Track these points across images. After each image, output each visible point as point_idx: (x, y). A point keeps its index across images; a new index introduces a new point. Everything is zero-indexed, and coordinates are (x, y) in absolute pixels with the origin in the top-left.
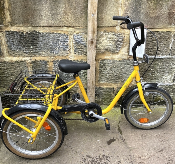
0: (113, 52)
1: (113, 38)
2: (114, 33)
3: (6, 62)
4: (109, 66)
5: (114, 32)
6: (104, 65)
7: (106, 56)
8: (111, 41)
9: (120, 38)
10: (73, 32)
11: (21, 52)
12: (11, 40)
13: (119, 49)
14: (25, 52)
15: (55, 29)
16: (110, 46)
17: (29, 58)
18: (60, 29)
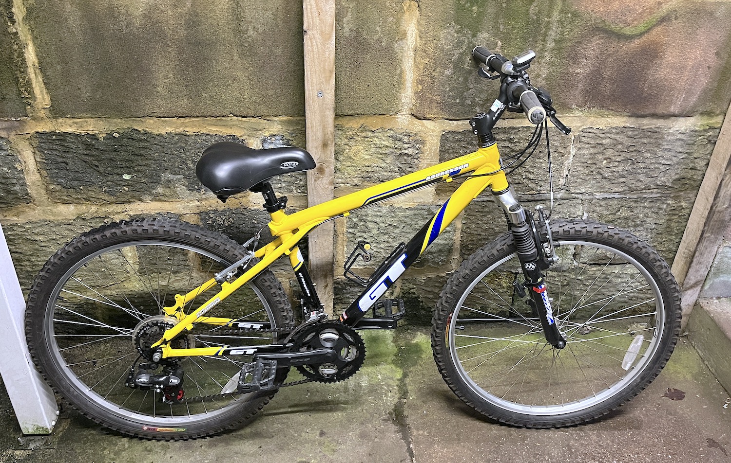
1: (387, 147)
2: (390, 133)
3: (46, 221)
4: (376, 223)
5: (390, 129)
6: (361, 220)
8: (382, 154)
11: (93, 191)
12: (58, 159)
14: (105, 192)
16: (378, 169)
17: (121, 207)
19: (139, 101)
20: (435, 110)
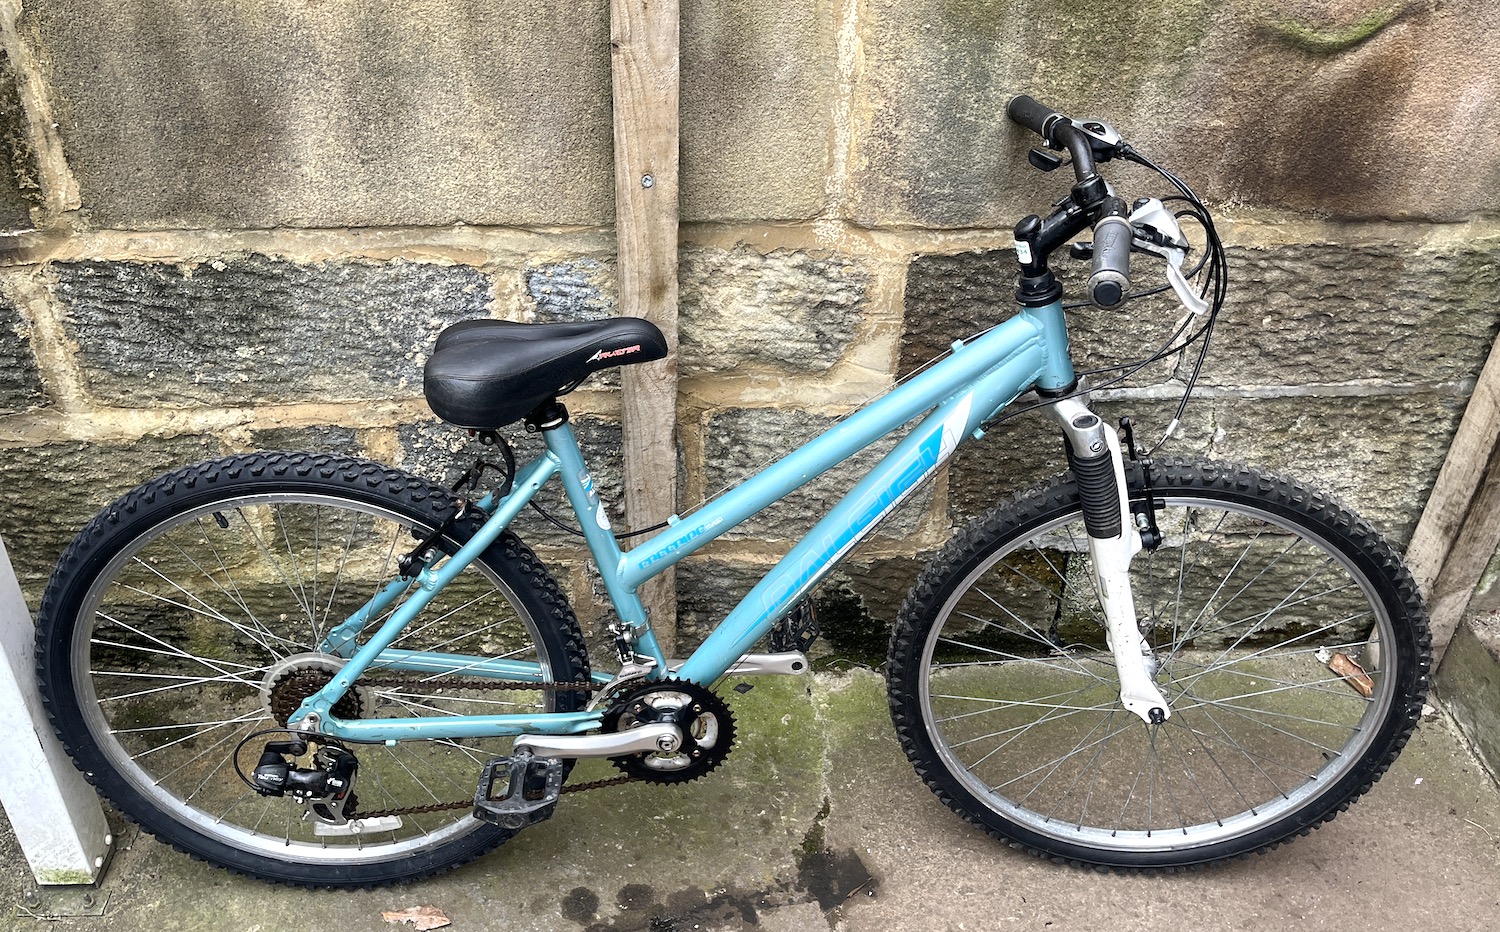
0: (796, 367)
1: (792, 288)
2: (799, 259)
3: (81, 442)
4: (768, 447)
5: (800, 251)
6: (735, 441)
7: (748, 390)
8: (781, 304)
9: (839, 285)
10: (523, 255)
11: (175, 381)
12: (101, 318)
13: (835, 348)
14: (200, 384)
15: (397, 238)
16: (773, 335)
17: (236, 415)
18: (427, 241)
19: (266, 195)
20: (898, 211)
